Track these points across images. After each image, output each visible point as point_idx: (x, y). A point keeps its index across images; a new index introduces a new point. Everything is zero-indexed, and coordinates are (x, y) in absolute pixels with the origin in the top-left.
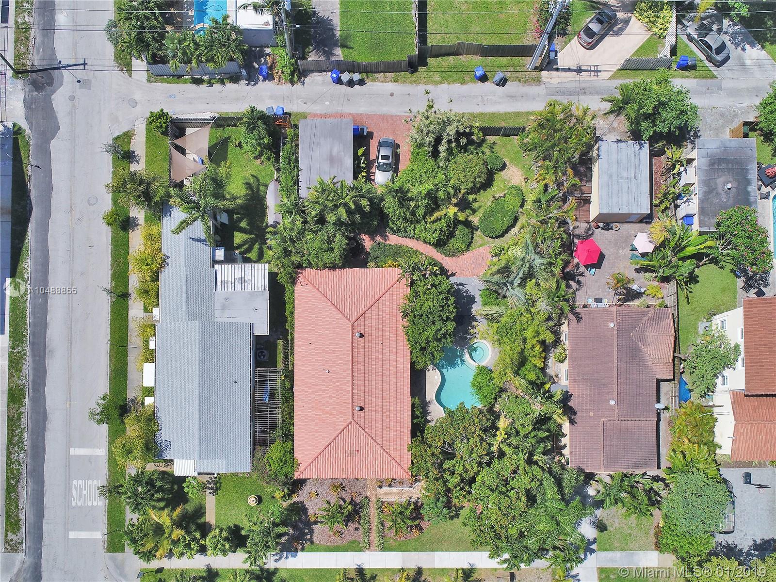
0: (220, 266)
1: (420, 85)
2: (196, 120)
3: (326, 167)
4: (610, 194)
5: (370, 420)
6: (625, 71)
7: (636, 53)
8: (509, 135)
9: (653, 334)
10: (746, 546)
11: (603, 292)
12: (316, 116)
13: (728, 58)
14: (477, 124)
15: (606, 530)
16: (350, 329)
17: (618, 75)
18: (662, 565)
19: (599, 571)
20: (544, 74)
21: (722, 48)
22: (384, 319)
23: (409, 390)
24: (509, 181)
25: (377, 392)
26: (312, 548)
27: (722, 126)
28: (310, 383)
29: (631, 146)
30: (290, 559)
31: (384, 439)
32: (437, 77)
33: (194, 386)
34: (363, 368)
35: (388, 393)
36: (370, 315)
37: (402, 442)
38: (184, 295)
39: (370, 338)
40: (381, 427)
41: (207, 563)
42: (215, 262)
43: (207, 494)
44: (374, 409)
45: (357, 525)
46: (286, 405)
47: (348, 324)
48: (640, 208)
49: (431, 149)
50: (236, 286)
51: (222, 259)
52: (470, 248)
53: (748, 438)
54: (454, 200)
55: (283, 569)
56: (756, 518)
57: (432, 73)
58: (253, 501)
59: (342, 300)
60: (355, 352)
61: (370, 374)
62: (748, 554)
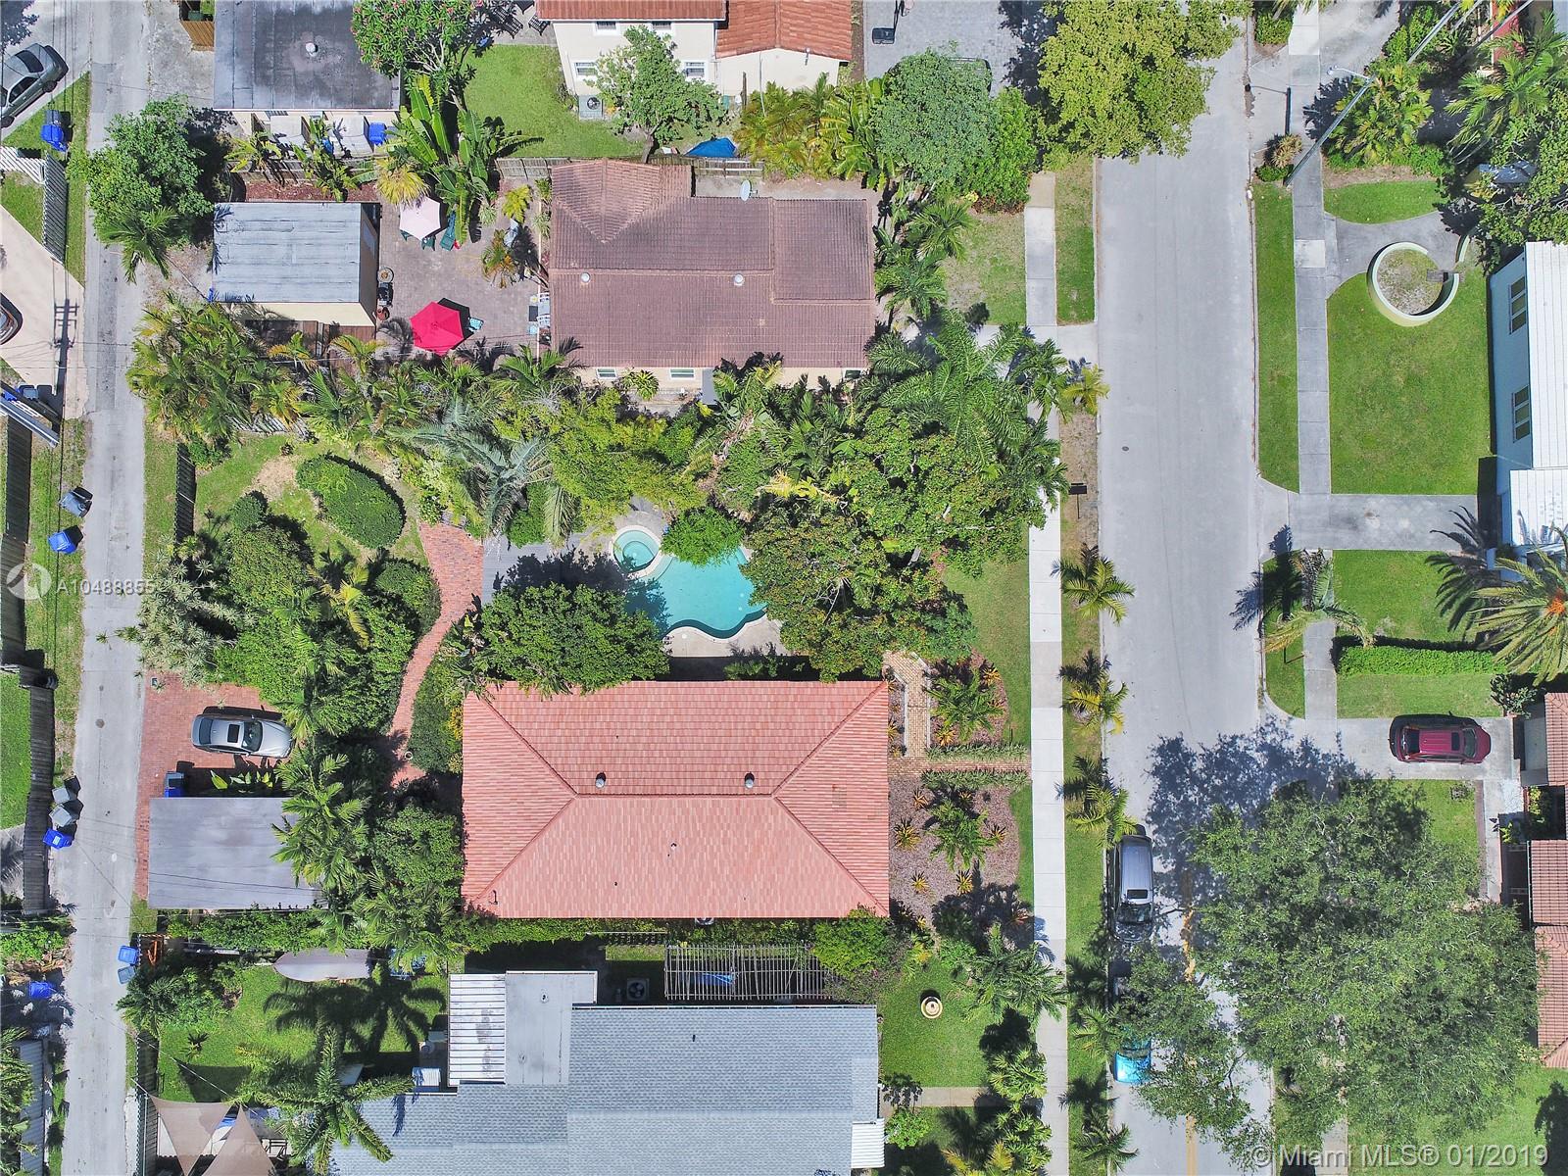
0: (451, 1075)
1: (82, 665)
2: (141, 1131)
3: (250, 853)
4: (320, 280)
5: (772, 761)
6: (70, 252)
7: (32, 229)
8: (194, 486)
9: (603, 199)
10: (1013, 42)
11: (516, 304)
12: (141, 882)
13: (49, 49)
14: (170, 547)
15: (984, 305)
16: (587, 800)
17: (77, 266)
18: (1051, 202)
19: (1064, 322)
20: (68, 414)
21: (29, 59)
22: (567, 732)
23: (711, 683)
24: (289, 487)
25: (715, 747)
26: (1026, 888)
27: (187, 65)
28: (698, 884)
29: (225, 236)
30: (1047, 930)
31: (809, 733)
32: (68, 630)
33: (700, 1121)
34: (666, 775)
35: (717, 726)
36: (559, 761)
37: (817, 698)
38: (512, 1146)
39: (605, 761)
40: (785, 740)
41: (1058, 1102)
42: (444, 1086)
43: (918, 1104)
44: (750, 754)
45: (978, 798)
46: (739, 936)
47: (577, 806)
48: (351, 222)
49: (219, 640)
50: (494, 1040)
51: (437, 1072)
52: (422, 566)
53: (809, 25)
54: (327, 589)
55: (1068, 946)
56: (959, 22)
57: (59, 641)
58: (933, 1006)
59: (528, 818)
60: (634, 790)
61: (679, 760)
62: (1027, 38)
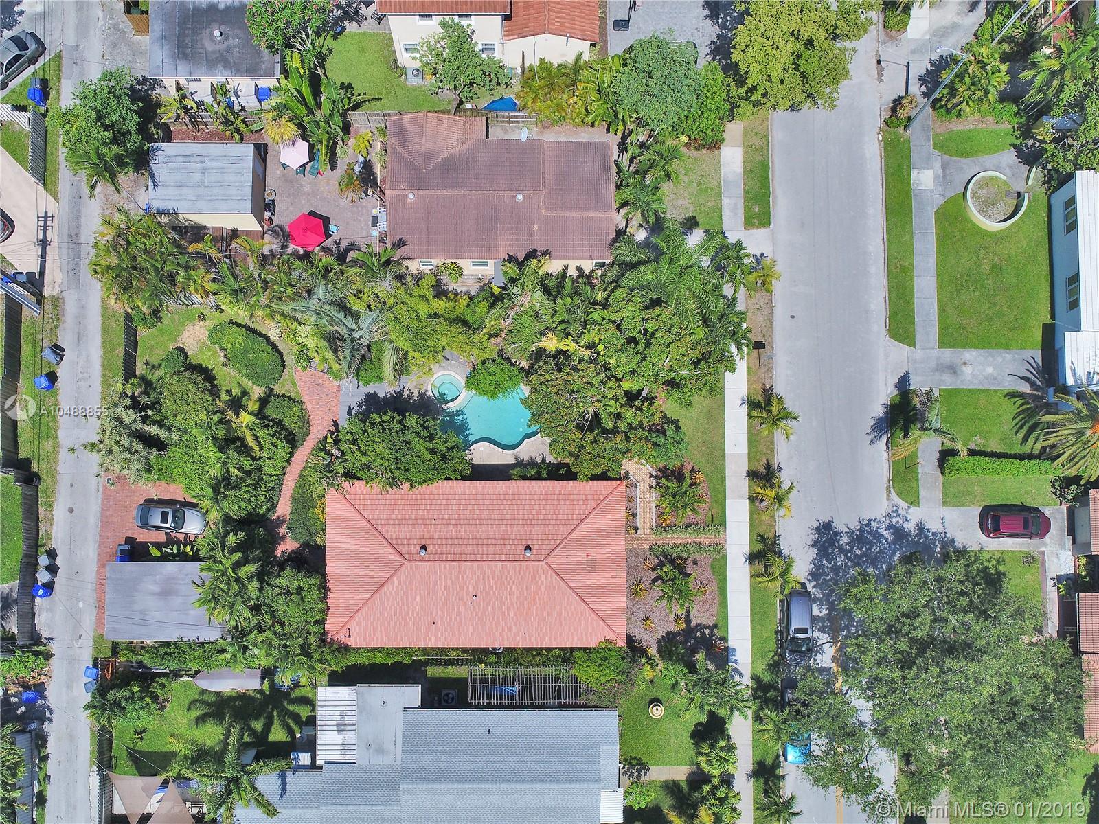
0: (319, 757)
1: (58, 469)
2: (101, 796)
3: (176, 601)
4: (224, 198)
5: (544, 537)
6: (48, 179)
7: (22, 163)
8: (136, 343)
9: (424, 140)
10: (713, 29)
11: (362, 214)
12: (100, 622)
13: (33, 35)
14: (119, 386)
15: (694, 216)
16: (414, 564)
17: (53, 188)
18: (740, 143)
19: (749, 228)
20: (47, 292)
21: (19, 42)
22: (399, 516)
23: (501, 482)
24: (203, 344)
25: (504, 527)
26: (722, 627)
27: (130, 46)
28: (491, 623)
29: (158, 166)
30: (738, 656)
31: (570, 517)
32: (47, 445)
33: (494, 790)
34: (469, 547)
35: (505, 512)
36: (394, 537)
37: (575, 492)
38: (362, 807)
39: (427, 536)
40: (553, 522)
41: (746, 777)
42: (313, 765)
43: (647, 778)
44: (528, 532)
45: (689, 563)
46: (520, 660)
47: (407, 568)
48: (246, 156)
49: (154, 451)
50: (349, 733)
51: (309, 755)
52: (297, 399)
53: (569, 17)
54: (230, 415)
55: (752, 667)
56: (675, 15)
57: (41, 452)
58: (657, 709)
59: (372, 577)
60: (447, 557)
61: (478, 536)
62: (723, 26)
